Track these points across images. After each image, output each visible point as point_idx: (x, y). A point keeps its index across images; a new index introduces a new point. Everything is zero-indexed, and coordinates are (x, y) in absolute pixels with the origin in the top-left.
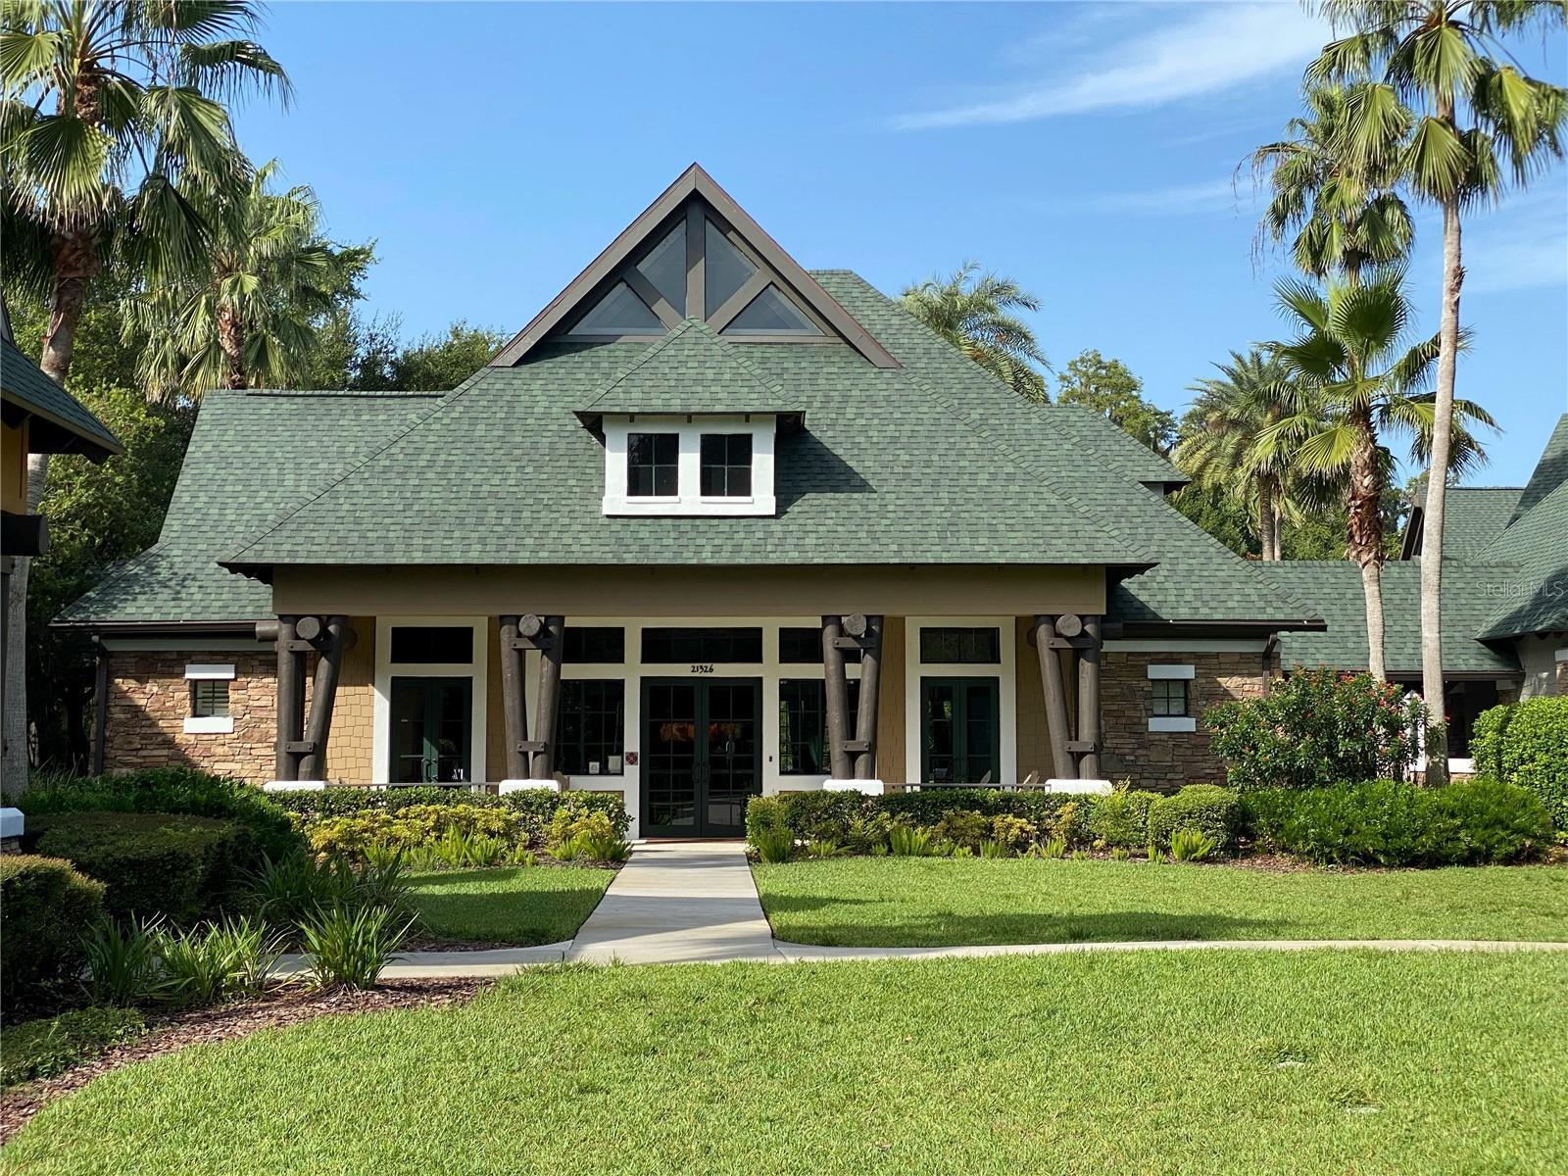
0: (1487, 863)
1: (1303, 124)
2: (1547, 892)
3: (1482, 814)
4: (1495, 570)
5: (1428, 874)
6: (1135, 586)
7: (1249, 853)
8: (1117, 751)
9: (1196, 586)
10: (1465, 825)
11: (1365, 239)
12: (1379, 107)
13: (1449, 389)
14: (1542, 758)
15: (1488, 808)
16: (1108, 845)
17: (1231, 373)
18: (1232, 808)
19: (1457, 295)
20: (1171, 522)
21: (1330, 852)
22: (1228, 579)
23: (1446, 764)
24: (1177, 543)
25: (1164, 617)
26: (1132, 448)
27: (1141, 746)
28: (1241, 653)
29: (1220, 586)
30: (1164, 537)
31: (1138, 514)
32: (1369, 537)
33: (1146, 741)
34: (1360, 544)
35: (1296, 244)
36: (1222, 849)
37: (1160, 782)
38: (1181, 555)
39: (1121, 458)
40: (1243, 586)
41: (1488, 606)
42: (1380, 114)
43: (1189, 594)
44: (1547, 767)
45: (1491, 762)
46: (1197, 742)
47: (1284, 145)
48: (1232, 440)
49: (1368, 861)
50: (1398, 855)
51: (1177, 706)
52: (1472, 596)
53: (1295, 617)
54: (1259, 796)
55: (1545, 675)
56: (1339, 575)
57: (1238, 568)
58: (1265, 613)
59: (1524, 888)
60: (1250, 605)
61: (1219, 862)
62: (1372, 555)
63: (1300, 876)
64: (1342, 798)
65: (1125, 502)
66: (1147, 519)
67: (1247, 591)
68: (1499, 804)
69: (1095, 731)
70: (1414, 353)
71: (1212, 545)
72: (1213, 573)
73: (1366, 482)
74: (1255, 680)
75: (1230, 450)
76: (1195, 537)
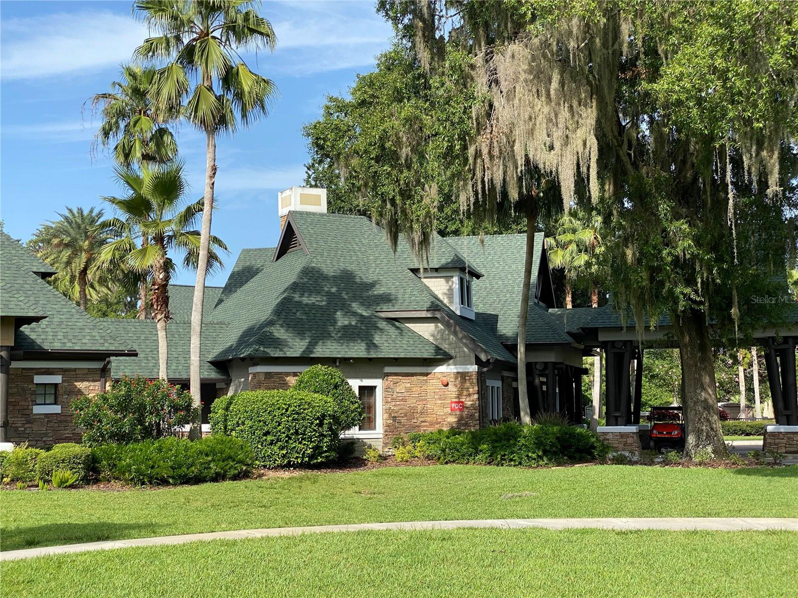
0: (223, 480)
1: (120, 85)
2: (257, 494)
3: (222, 454)
4: (216, 326)
5: (194, 487)
6: (29, 330)
7: (97, 481)
8: (13, 425)
9: (65, 330)
10: (213, 460)
11: (153, 149)
12: (175, 76)
13: (208, 229)
14: (249, 423)
15: (225, 450)
16: (12, 480)
17: (66, 218)
18: (88, 456)
19: (213, 180)
20: (50, 295)
21: (143, 478)
22: (83, 327)
23: (201, 428)
24: (53, 306)
25: (46, 348)
26: (23, 252)
27: (28, 422)
28: (89, 369)
29: (79, 331)
30: (45, 303)
31: (30, 289)
32: (162, 306)
33: (30, 419)
34: (157, 309)
35: (116, 147)
36: (81, 480)
37: (38, 442)
38: (56, 313)
39: (17, 258)
40: (91, 331)
41: (213, 345)
42: (176, 79)
43: (60, 335)
44: (251, 427)
45: (221, 426)
46: (62, 420)
47: (110, 95)
48: (66, 254)
49: (164, 482)
50: (179, 478)
51: (51, 399)
52: (206, 339)
53: (121, 349)
54: (102, 449)
55: (243, 380)
56: (137, 327)
57: (89, 321)
58: (104, 346)
59: (245, 492)
60: (96, 342)
61: (79, 488)
62: (163, 315)
63: (128, 493)
64: (149, 448)
65: (22, 282)
66: (35, 292)
67: (94, 334)
68: (230, 448)
69: (4, 414)
70: (189, 209)
71: (74, 308)
72: (74, 323)
73: (161, 276)
74: (96, 383)
75: (65, 259)
76: (64, 303)
